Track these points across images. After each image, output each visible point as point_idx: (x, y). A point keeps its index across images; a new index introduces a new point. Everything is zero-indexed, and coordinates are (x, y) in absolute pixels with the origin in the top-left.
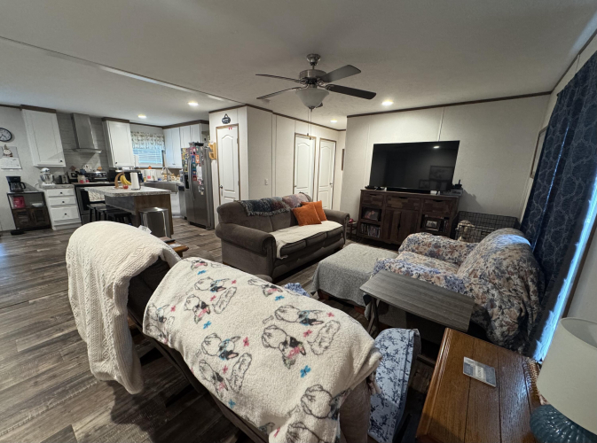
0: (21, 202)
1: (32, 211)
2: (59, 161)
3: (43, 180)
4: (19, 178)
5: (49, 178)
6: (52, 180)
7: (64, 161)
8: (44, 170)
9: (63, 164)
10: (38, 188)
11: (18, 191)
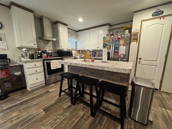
0: (7, 73)
1: (15, 78)
2: (33, 44)
3: (23, 57)
4: (6, 55)
5: (27, 55)
6: (28, 56)
7: (36, 44)
8: (24, 49)
9: (36, 47)
10: (18, 62)
11: (5, 65)
